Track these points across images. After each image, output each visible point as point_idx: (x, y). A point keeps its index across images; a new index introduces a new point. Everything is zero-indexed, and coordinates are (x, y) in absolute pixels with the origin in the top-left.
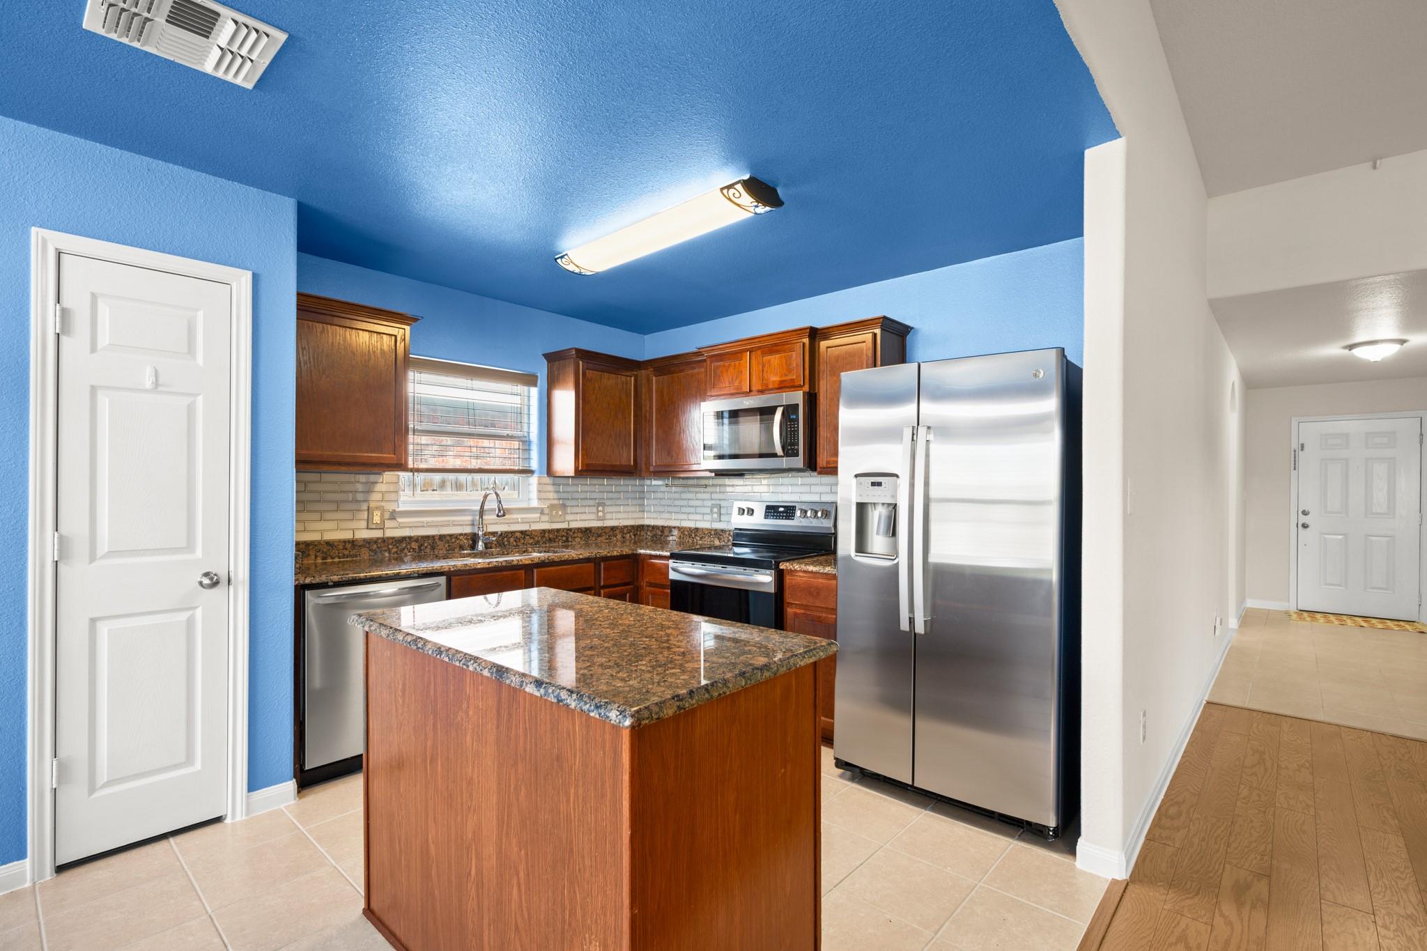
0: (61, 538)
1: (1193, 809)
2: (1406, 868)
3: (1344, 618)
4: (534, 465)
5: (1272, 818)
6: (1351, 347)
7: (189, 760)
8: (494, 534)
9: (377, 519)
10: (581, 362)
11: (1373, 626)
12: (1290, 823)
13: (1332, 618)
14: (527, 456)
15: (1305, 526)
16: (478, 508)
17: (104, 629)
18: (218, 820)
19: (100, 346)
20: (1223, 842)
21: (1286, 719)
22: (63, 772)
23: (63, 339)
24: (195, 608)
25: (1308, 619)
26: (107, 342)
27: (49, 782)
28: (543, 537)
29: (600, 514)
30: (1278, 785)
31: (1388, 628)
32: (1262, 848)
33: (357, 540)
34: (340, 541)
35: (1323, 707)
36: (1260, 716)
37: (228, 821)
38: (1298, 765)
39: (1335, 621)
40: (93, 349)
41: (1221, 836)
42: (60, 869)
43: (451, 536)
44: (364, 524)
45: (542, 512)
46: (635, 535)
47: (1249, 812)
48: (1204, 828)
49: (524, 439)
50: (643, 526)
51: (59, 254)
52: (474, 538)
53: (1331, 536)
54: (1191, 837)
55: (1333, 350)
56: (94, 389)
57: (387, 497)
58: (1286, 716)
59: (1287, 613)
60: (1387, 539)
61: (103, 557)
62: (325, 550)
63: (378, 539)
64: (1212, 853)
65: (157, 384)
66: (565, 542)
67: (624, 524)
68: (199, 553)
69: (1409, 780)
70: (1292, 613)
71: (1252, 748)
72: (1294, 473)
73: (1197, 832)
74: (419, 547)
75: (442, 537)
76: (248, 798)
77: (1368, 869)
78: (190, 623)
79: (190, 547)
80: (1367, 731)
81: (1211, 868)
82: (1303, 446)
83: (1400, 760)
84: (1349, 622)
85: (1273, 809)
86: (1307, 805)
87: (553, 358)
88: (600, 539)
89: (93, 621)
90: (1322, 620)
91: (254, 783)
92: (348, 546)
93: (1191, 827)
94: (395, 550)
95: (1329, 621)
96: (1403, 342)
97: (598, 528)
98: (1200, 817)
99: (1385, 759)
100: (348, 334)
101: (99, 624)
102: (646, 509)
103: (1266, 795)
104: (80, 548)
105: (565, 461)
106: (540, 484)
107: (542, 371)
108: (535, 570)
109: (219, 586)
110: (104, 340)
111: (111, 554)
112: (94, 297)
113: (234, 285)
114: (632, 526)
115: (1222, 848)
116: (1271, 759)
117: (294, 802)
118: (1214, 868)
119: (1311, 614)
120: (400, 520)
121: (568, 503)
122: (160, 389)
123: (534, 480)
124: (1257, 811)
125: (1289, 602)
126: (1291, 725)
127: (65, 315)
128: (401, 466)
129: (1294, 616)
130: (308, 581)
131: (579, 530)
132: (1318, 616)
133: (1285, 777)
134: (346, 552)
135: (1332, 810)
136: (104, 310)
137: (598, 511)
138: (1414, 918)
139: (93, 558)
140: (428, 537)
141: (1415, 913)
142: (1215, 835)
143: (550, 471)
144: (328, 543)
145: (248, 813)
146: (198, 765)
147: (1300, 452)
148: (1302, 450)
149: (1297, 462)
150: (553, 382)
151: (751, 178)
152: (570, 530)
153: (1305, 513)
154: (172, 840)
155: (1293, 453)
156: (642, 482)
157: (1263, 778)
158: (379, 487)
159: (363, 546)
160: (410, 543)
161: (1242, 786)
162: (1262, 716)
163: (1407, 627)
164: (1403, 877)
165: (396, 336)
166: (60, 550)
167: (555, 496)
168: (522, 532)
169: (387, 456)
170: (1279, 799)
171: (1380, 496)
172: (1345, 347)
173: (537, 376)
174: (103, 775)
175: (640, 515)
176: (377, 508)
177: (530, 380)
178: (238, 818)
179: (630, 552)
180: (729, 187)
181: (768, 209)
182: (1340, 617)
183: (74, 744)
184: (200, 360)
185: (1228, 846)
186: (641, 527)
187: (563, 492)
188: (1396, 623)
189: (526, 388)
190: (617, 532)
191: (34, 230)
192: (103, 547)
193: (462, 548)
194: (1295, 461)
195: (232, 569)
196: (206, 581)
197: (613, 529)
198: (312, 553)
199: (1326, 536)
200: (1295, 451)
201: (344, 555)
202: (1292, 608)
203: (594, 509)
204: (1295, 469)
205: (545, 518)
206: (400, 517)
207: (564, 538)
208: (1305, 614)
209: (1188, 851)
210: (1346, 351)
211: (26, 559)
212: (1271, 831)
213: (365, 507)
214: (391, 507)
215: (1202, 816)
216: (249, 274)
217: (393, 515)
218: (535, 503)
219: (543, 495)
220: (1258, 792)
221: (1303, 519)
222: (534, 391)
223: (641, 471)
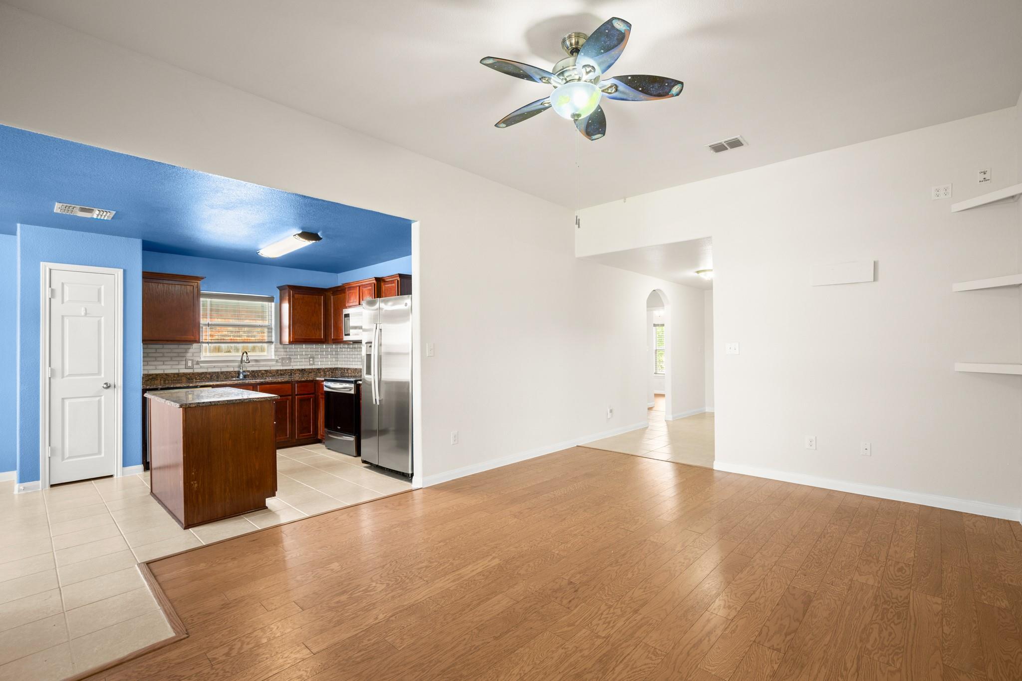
0: (51, 369)
4: (273, 340)
6: (698, 272)
7: (99, 452)
8: (249, 371)
9: (190, 364)
10: (291, 292)
14: (270, 335)
16: (240, 359)
17: (67, 402)
18: (111, 476)
19: (65, 301)
22: (53, 451)
23: (52, 300)
24: (102, 396)
26: (68, 300)
27: (48, 454)
28: (278, 373)
29: (311, 362)
33: (180, 373)
34: (172, 374)
37: (115, 477)
40: (63, 302)
42: (52, 486)
43: (227, 372)
44: (184, 367)
45: (277, 361)
46: (332, 373)
49: (269, 327)
50: (337, 368)
51: (50, 270)
52: (239, 373)
56: (63, 317)
57: (195, 355)
61: (67, 376)
62: (165, 377)
63: (190, 373)
65: (86, 314)
66: (290, 375)
67: (326, 367)
68: (103, 376)
74: (211, 377)
75: (222, 373)
76: (123, 470)
78: (99, 402)
79: (99, 373)
87: (281, 288)
88: (310, 374)
89: (63, 399)
91: (125, 464)
92: (176, 376)
94: (199, 378)
97: (310, 369)
100: (170, 287)
101: (65, 400)
102: (339, 360)
104: (58, 373)
105: (286, 338)
106: (275, 348)
107: (277, 294)
108: (258, 386)
109: (111, 388)
110: (66, 299)
111: (69, 375)
112: (63, 284)
113: (116, 275)
114: (331, 368)
117: (141, 473)
120: (201, 365)
121: (292, 357)
122: (88, 315)
123: (273, 346)
127: (53, 291)
128: (198, 341)
130: (148, 387)
131: (298, 370)
134: (175, 379)
136: (66, 288)
137: (310, 361)
139: (63, 377)
140: (215, 373)
143: (281, 343)
144: (166, 374)
145: (123, 475)
146: (103, 455)
150: (281, 300)
151: (302, 232)
152: (293, 370)
154: (93, 481)
156: (337, 346)
158: (191, 350)
159: (182, 376)
160: (206, 375)
165: (193, 286)
166: (51, 374)
167: (285, 353)
168: (265, 371)
169: (192, 338)
172: (696, 272)
173: (274, 298)
174: (67, 455)
175: (336, 363)
176: (190, 360)
177: (271, 299)
178: (119, 476)
179: (312, 379)
180: (295, 235)
181: (314, 242)
183: (56, 442)
184: (103, 304)
186: (336, 369)
187: (289, 352)
189: (270, 303)
190: (321, 371)
191: (41, 263)
192: (67, 373)
193: (232, 377)
195: (116, 381)
196: (105, 386)
197: (318, 369)
198: (159, 379)
201: (174, 380)
203: (308, 360)
205: (280, 364)
206: (202, 364)
207: (289, 374)
210: (696, 274)
211: (40, 377)
213: (184, 359)
214: (197, 359)
216: (122, 270)
217: (198, 363)
218: (273, 357)
219: (278, 353)
222: (273, 304)
223: (328, 341)
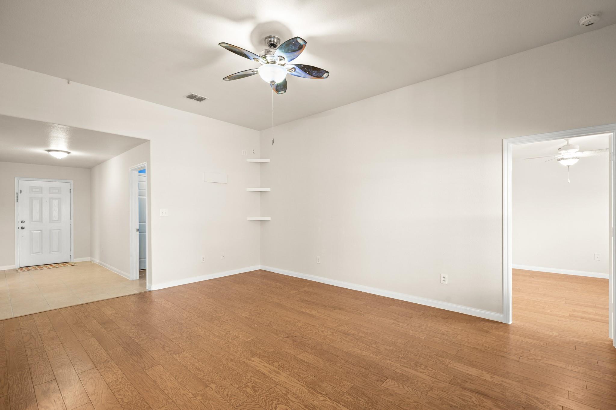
1: (7, 374)
2: (99, 346)
3: (42, 266)
5: (46, 357)
6: (49, 151)
11: (54, 267)
12: (55, 355)
13: (37, 267)
15: (22, 228)
20: (29, 379)
21: (35, 315)
25: (26, 270)
30: (43, 343)
31: (60, 267)
32: (47, 370)
35: (48, 304)
36: (22, 318)
38: (48, 331)
39: (38, 268)
41: (27, 377)
47: (35, 360)
48: (16, 378)
53: (35, 232)
54: (12, 387)
55: (41, 151)
58: (34, 314)
59: (15, 270)
60: (58, 231)
64: (26, 386)
69: (89, 318)
70: (17, 270)
71: (25, 334)
72: (17, 204)
73: (14, 382)
77: (89, 354)
80: (69, 307)
81: (28, 393)
82: (21, 191)
83: (84, 312)
84: (44, 267)
85: (45, 353)
86: (58, 344)
90: (33, 269)
93: (9, 382)
95: (36, 269)
96: (69, 153)
98: (12, 375)
99: (78, 314)
103: (40, 349)
115: (29, 382)
116: (35, 334)
118: (29, 392)
119: (27, 268)
124: (38, 358)
125: (15, 264)
126: (38, 317)
129: (19, 271)
132: (30, 268)
133: (45, 338)
135: (68, 341)
138: (107, 360)
141: (107, 359)
142: (24, 378)
147: (20, 194)
148: (21, 193)
149: (18, 199)
153: (22, 222)
155: (16, 194)
157: (35, 343)
161: (27, 351)
162: (23, 318)
163: (67, 264)
164: (100, 350)
170: (46, 348)
171: (55, 214)
172: (47, 150)
182: (40, 266)
185: (32, 379)
188: (63, 264)
194: (17, 198)
199: (33, 232)
200: (17, 193)
202: (17, 267)
204: (17, 202)
208: (24, 269)
209: (13, 393)
210: (47, 152)
212: (48, 362)
215: (13, 374)
220: (35, 350)
221: (21, 225)
